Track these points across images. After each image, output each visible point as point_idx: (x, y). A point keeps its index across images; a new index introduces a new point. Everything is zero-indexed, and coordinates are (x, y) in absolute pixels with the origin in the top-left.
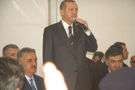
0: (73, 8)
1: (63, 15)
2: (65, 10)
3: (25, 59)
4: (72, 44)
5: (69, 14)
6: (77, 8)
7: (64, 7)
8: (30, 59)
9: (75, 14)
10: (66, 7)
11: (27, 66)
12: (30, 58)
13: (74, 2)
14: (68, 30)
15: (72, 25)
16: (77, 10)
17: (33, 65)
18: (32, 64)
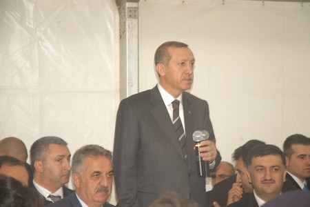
0: (186, 61)
1: (163, 74)
2: (167, 65)
3: (86, 170)
4: (180, 139)
5: (177, 73)
6: (194, 60)
7: (165, 59)
8: (97, 172)
9: (191, 72)
10: (170, 58)
11: (90, 185)
12: (97, 170)
13: (185, 46)
14: (172, 109)
15: (179, 99)
16: (193, 64)
17: (102, 184)
18: (99, 183)
